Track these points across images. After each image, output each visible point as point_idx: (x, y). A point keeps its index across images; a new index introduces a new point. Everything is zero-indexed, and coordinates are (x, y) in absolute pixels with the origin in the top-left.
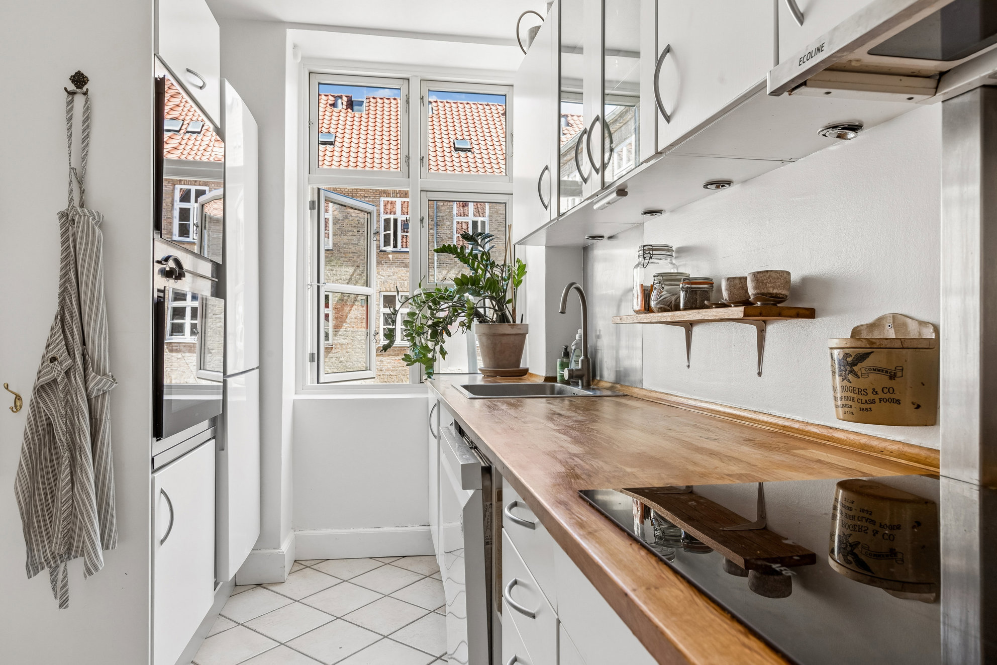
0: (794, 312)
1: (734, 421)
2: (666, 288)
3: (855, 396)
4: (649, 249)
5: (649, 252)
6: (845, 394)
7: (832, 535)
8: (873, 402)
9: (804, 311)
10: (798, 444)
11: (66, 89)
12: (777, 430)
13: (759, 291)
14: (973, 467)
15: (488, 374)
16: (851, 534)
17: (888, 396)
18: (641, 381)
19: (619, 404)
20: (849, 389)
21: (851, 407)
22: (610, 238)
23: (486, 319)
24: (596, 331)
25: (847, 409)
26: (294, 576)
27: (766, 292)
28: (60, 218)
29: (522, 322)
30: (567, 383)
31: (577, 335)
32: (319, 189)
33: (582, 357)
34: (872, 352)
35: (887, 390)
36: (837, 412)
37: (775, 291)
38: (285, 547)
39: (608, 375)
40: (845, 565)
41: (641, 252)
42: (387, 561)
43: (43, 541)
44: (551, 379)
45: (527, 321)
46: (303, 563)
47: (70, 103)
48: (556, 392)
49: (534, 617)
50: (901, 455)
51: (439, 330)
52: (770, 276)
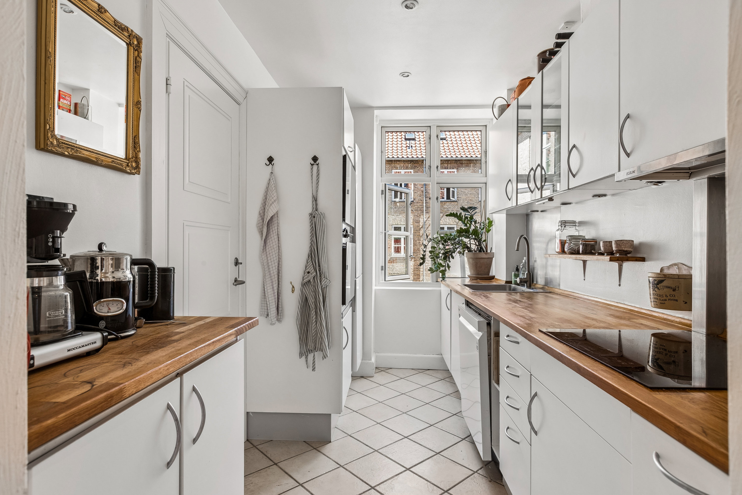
0: (635, 259)
1: (607, 306)
2: (573, 242)
3: (658, 297)
4: (564, 223)
5: (564, 224)
6: (654, 296)
7: (649, 355)
8: (666, 300)
9: (639, 259)
10: (635, 317)
11: (311, 163)
12: (627, 311)
13: (617, 249)
14: (704, 327)
15: (473, 278)
16: (656, 355)
17: (672, 298)
18: (559, 285)
19: (547, 296)
20: (655, 294)
21: (656, 302)
22: (542, 211)
23: (471, 250)
24: (534, 258)
25: (655, 303)
26: (377, 374)
27: (621, 249)
28: (310, 216)
29: (491, 252)
30: (518, 285)
31: (523, 260)
32: (385, 184)
33: (527, 272)
34: (665, 280)
35: (672, 296)
36: (651, 304)
37: (626, 249)
38: (373, 360)
39: (540, 281)
40: (654, 368)
41: (560, 224)
42: (421, 371)
43: (303, 345)
44: (509, 282)
45: (493, 251)
46: (380, 369)
47: (312, 169)
48: (512, 289)
49: (519, 377)
50: (680, 323)
51: (448, 255)
52: (623, 242)
